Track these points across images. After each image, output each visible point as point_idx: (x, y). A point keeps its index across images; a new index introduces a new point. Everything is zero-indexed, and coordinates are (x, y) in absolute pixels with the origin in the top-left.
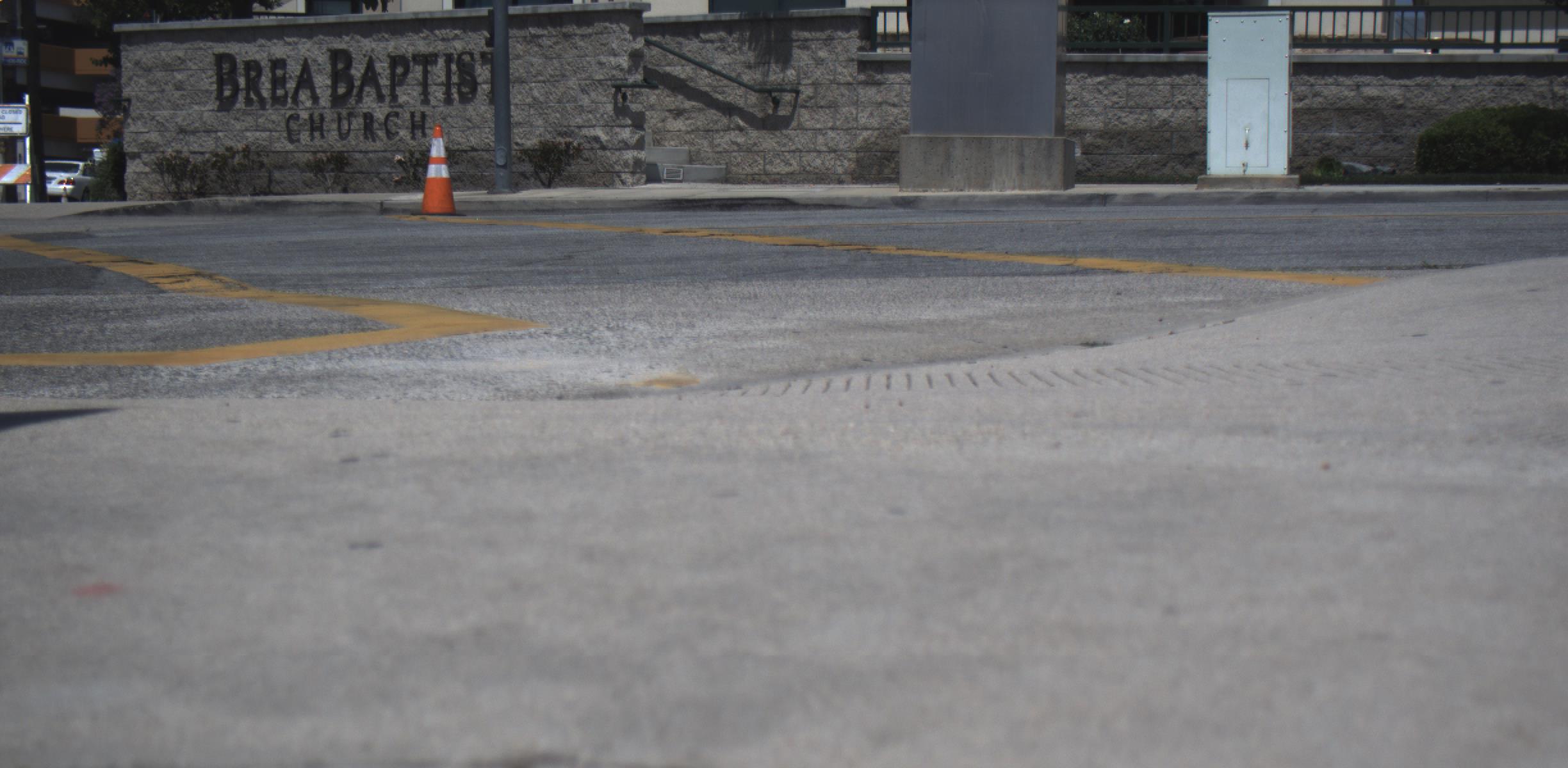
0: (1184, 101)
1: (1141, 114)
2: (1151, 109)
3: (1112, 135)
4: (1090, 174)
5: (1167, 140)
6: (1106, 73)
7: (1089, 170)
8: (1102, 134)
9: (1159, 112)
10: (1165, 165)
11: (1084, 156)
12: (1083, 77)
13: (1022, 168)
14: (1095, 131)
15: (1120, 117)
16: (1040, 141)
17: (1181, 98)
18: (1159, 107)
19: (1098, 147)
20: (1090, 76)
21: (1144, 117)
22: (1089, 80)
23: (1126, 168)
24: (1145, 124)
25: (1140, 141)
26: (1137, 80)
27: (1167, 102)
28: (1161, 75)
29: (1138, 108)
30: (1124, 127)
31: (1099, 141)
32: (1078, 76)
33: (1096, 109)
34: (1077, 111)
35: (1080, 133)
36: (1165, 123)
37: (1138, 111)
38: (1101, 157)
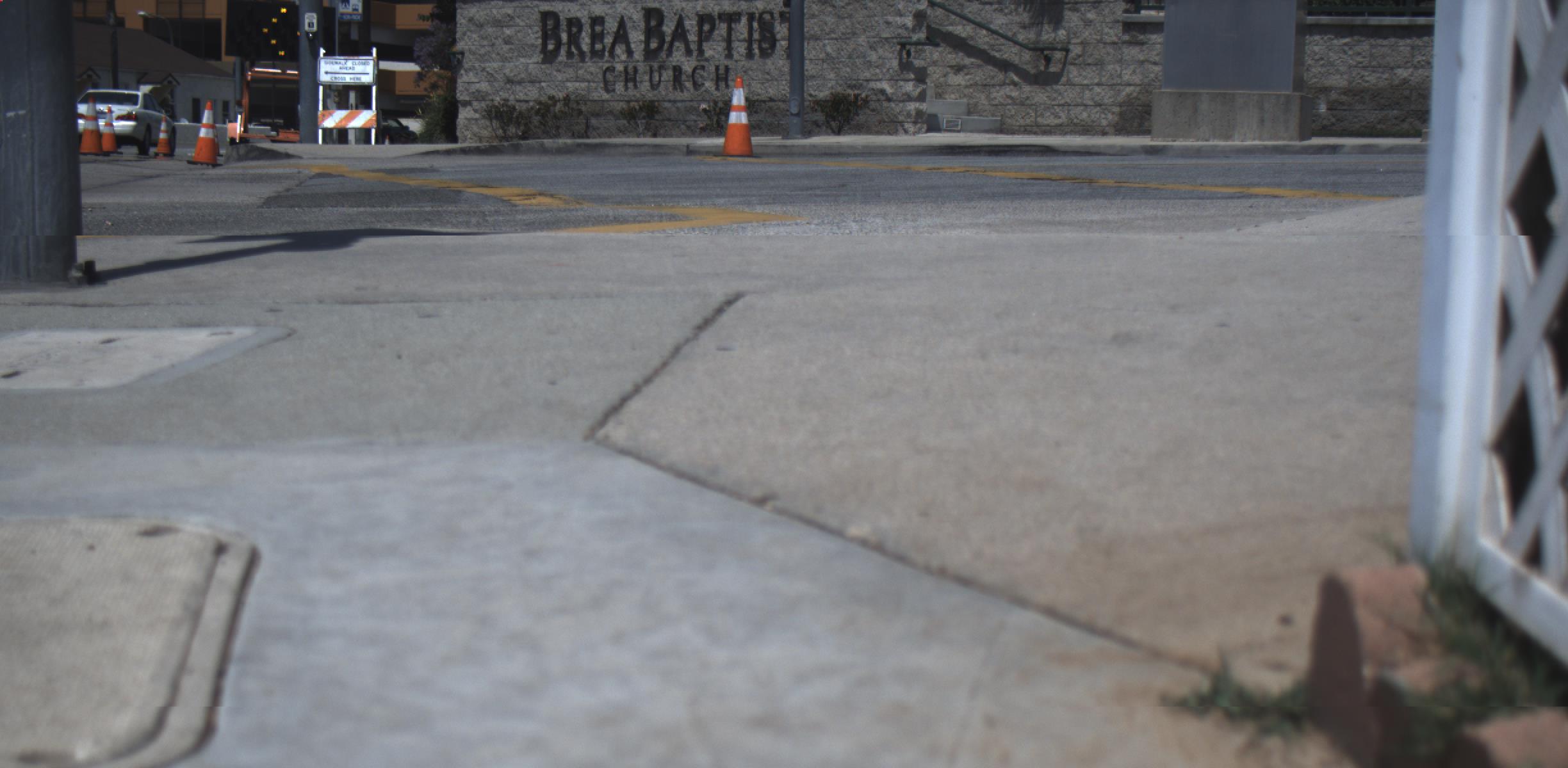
0: (1423, 61)
1: (1383, 73)
2: (1392, 69)
3: (1355, 93)
4: (1334, 128)
5: (1407, 98)
6: (1351, 35)
7: (1333, 124)
8: (1346, 92)
9: (1399, 71)
10: (1403, 121)
11: (1329, 112)
12: (1330, 38)
13: (1262, 121)
14: (1340, 88)
15: (1363, 76)
16: (1279, 96)
17: (1420, 58)
18: (1399, 67)
19: (1342, 104)
20: (1336, 37)
21: (1386, 76)
22: (1335, 42)
23: (1368, 123)
24: (1386, 82)
25: (1382, 98)
26: (1380, 41)
27: (1407, 62)
28: (1403, 37)
29: (1380, 67)
30: (1366, 85)
31: (1344, 98)
32: (1326, 38)
33: (1341, 68)
34: (1324, 70)
35: (1326, 90)
36: (1405, 81)
37: (1381, 70)
38: (1345, 113)
